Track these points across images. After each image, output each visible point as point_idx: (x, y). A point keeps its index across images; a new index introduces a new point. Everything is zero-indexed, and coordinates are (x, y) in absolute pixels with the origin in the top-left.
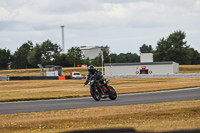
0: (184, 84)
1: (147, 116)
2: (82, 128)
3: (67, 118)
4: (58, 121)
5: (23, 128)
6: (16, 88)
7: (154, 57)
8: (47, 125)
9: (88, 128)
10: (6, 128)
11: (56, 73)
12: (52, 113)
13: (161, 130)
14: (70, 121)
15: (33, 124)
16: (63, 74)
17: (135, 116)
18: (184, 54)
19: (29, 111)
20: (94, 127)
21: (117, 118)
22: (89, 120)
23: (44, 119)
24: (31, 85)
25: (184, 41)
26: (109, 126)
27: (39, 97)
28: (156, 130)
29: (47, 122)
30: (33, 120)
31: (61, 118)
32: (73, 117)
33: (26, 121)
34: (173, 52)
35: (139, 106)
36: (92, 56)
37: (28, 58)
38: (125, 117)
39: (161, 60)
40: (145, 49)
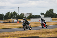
0: (53, 24)
1: (43, 33)
2: (24, 36)
3: (20, 33)
4: (17, 34)
5: (7, 36)
6: (5, 25)
7: (45, 16)
8: (14, 36)
9: (26, 36)
10: (2, 36)
11: (17, 21)
12: (16, 32)
13: (47, 37)
14: (21, 34)
15: (10, 35)
16: (19, 21)
17: (39, 33)
18: (53, 15)
19: (9, 31)
20: (28, 36)
21: (34, 34)
22: (26, 34)
23: (13, 34)
24: (9, 24)
25: (53, 11)
26: (32, 36)
27: (12, 27)
28: (45, 37)
29: (14, 35)
30: (10, 34)
31: (18, 33)
32: (22, 33)
33: (8, 34)
34: (50, 14)
35: (40, 30)
36: (27, 16)
37: (9, 16)
38: (36, 33)
39: (47, 17)
40: (42, 14)
